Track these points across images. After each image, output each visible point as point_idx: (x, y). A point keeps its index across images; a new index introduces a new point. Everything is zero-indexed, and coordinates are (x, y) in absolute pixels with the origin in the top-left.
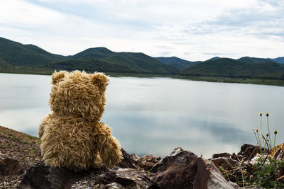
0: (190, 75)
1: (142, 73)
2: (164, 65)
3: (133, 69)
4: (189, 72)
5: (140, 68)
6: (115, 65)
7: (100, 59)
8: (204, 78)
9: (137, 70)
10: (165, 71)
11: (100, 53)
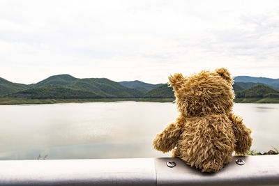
0: (153, 98)
1: (107, 98)
2: (128, 89)
3: (97, 94)
4: (152, 95)
5: (104, 93)
6: (79, 91)
7: (64, 86)
8: (167, 99)
9: (102, 96)
10: (129, 95)
11: (64, 80)
